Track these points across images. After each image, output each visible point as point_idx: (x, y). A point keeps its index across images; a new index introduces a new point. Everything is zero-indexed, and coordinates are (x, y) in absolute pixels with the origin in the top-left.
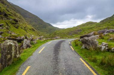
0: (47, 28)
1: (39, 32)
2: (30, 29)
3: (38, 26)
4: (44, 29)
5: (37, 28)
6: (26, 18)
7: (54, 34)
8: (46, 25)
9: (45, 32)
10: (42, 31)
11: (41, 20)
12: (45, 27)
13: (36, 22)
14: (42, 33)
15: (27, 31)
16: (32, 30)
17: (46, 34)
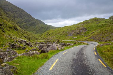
0: (37, 26)
1: (25, 32)
2: (10, 28)
3: (24, 23)
4: (33, 27)
5: (23, 26)
6: (7, 12)
7: (47, 35)
8: (35, 22)
9: (34, 32)
10: (30, 31)
11: (29, 16)
12: (35, 25)
13: (21, 17)
14: (30, 33)
15: (5, 30)
16: (13, 28)
17: (36, 35)
